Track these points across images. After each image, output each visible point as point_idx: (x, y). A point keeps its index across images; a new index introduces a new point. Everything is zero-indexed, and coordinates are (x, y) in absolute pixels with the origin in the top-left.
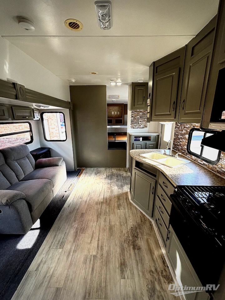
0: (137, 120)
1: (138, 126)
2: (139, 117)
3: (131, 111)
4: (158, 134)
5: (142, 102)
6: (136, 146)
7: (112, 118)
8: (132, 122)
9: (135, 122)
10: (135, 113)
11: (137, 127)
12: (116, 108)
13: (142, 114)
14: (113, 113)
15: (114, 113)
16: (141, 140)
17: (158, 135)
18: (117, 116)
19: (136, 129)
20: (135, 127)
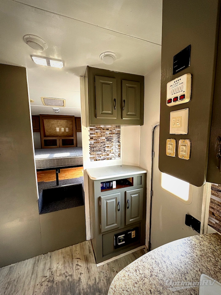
0: (102, 144)
1: (105, 155)
2: (104, 138)
3: (88, 128)
4: (145, 172)
5: (111, 109)
6: (107, 203)
7: (57, 136)
8: (92, 149)
9: (97, 148)
10: (96, 131)
11: (102, 158)
12: (63, 122)
13: (110, 134)
14: (58, 129)
15: (60, 130)
16: (114, 186)
17: (146, 174)
18: (65, 134)
19: (100, 161)
20: (98, 158)
